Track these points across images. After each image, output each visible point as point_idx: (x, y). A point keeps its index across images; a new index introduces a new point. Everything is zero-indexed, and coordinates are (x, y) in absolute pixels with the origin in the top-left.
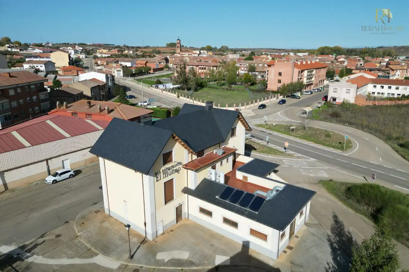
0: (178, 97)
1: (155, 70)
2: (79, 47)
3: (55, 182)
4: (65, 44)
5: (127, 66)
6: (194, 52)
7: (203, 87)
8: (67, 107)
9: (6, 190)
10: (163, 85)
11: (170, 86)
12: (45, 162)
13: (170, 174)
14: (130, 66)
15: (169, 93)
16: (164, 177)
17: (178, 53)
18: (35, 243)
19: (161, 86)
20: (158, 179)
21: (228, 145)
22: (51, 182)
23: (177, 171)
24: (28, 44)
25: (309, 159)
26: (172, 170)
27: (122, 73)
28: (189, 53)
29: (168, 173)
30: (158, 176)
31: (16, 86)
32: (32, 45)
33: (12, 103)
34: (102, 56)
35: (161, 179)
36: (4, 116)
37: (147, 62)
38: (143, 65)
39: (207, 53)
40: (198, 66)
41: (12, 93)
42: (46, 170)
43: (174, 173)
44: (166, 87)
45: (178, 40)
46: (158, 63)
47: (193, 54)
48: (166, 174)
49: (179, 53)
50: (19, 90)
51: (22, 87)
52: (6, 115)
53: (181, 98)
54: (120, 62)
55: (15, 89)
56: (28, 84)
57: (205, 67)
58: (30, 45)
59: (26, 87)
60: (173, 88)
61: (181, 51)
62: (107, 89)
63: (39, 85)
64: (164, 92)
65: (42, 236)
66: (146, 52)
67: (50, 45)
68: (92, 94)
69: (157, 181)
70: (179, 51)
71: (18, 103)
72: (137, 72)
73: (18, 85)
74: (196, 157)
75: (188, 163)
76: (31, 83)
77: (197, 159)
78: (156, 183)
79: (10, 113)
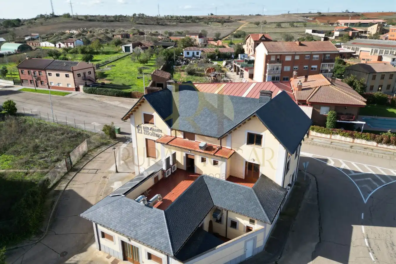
31: (294, 53)
33: (285, 68)
36: (272, 76)
41: (288, 59)
50: (297, 58)
51: (302, 56)
52: (275, 76)
55: (293, 56)
56: (310, 53)
59: (307, 56)
63: (328, 56)
71: (292, 68)
73: (297, 53)
74: (182, 137)
75: (170, 136)
76: (312, 53)
77: (182, 138)
78: (137, 133)
79: (280, 75)
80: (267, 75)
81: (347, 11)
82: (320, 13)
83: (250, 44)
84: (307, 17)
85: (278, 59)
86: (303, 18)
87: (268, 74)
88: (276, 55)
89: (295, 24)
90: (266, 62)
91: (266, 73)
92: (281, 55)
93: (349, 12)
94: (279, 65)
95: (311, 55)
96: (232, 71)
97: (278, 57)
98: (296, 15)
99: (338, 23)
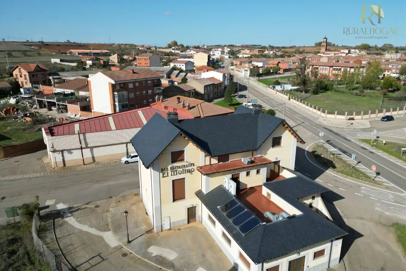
0: (289, 99)
1: (285, 70)
2: (228, 48)
3: (127, 162)
4: (218, 45)
5: (259, 66)
6: (342, 51)
7: (328, 90)
8: (162, 101)
9: (93, 162)
10: (281, 86)
11: (289, 87)
12: (125, 145)
13: (180, 172)
14: (262, 66)
15: (282, 95)
16: (173, 174)
17: (322, 53)
18: (79, 207)
19: (278, 88)
20: (165, 176)
21: (267, 155)
22: (124, 162)
23: (189, 172)
24: (189, 47)
25: (403, 192)
26: (183, 169)
27: (249, 72)
28: (335, 53)
29: (178, 172)
30: (165, 172)
31: (135, 81)
32: (192, 47)
33: (130, 94)
34: (243, 56)
35: (168, 176)
36: (122, 104)
37: (279, 62)
38: (274, 65)
39: (360, 52)
40: (332, 67)
41: (131, 86)
42: (125, 151)
43: (185, 173)
44: (284, 88)
45: (325, 38)
46: (292, 64)
47: (340, 53)
48: (175, 173)
49: (324, 53)
50: (137, 84)
51: (140, 82)
52: (124, 104)
53: (291, 100)
54: (253, 62)
55: (134, 83)
56: (146, 79)
57: (340, 68)
58: (190, 47)
59: (144, 82)
60: (291, 90)
61: (326, 50)
62: (223, 88)
63: (155, 81)
64: (278, 93)
65: (87, 204)
66: (287, 52)
67: (206, 47)
68: (204, 92)
69: (163, 177)
70: (324, 51)
71: (135, 94)
72: (264, 72)
73: (137, 80)
74: (217, 162)
75: (204, 166)
76: (148, 79)
77: (217, 164)
78: (162, 179)
79: (128, 102)
80: (117, 104)
81: (68, 41)
82: (42, 42)
83: (21, 76)
84: (30, 46)
85: (122, 87)
86: (26, 47)
87: (119, 103)
88: (120, 84)
89: (14, 54)
90: (113, 91)
91: (115, 102)
92: (124, 83)
93: (70, 42)
94: (125, 93)
95: (146, 81)
96: (36, 108)
97: (122, 86)
98: (16, 43)
99: (71, 53)
